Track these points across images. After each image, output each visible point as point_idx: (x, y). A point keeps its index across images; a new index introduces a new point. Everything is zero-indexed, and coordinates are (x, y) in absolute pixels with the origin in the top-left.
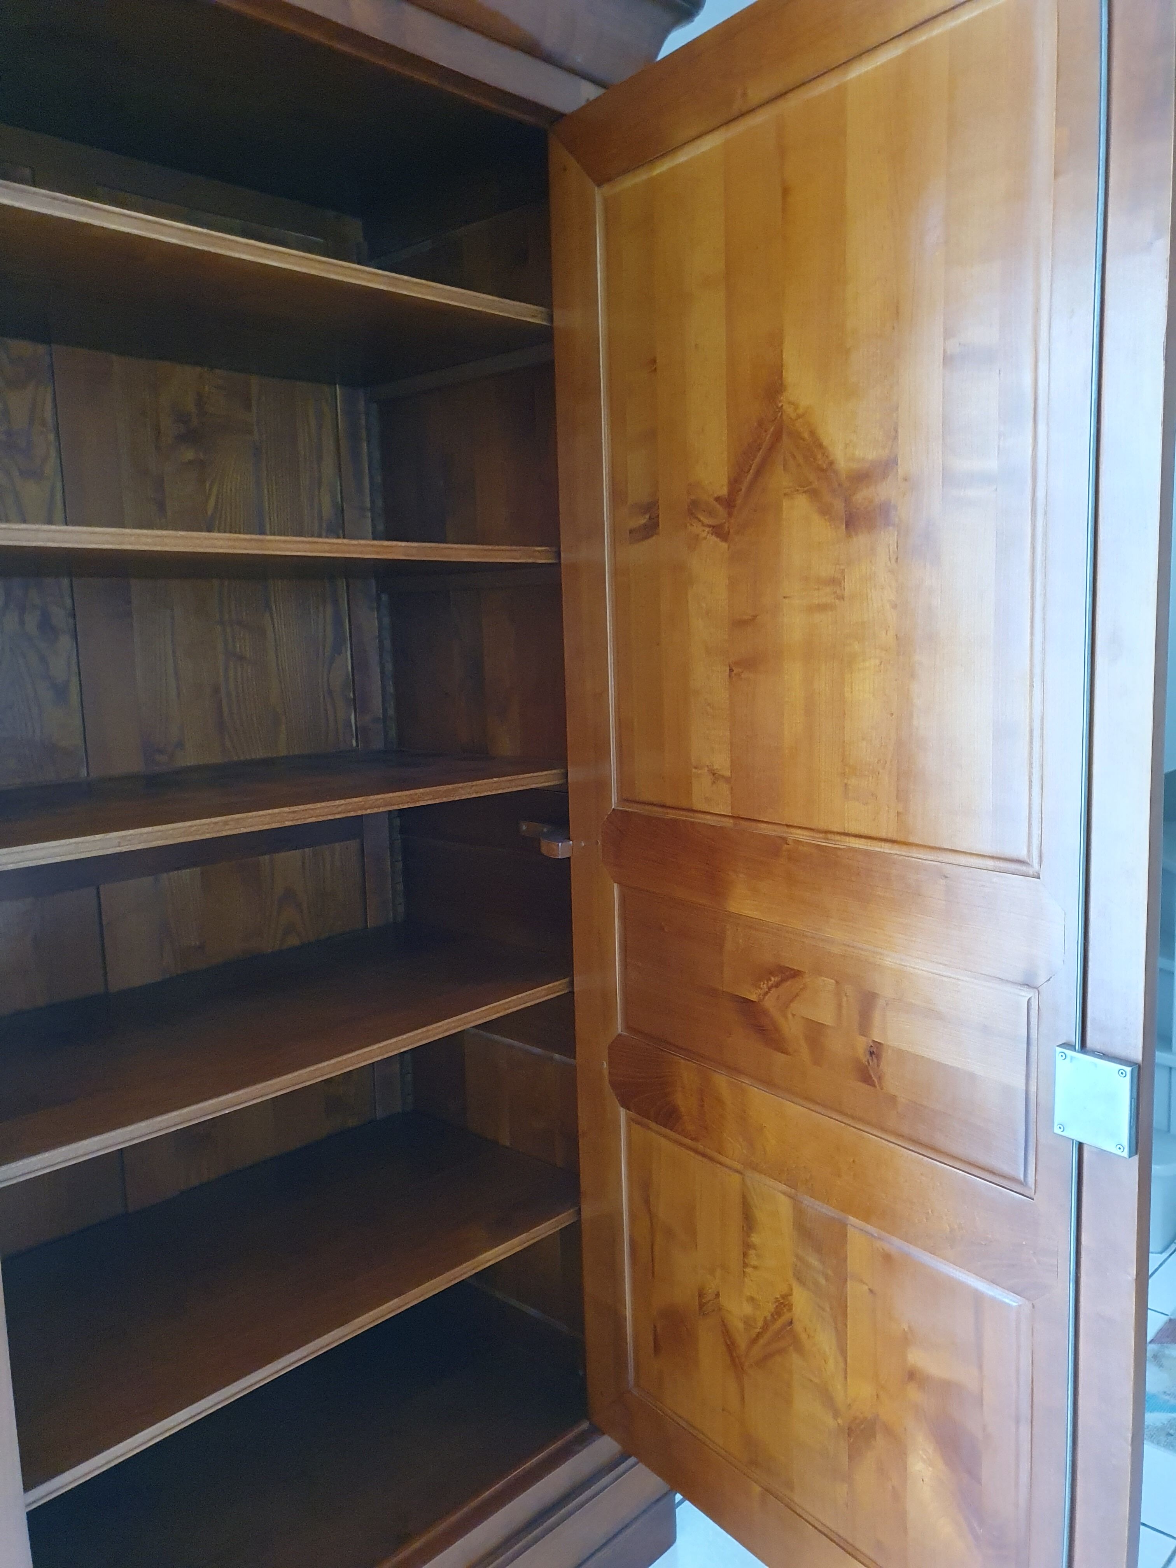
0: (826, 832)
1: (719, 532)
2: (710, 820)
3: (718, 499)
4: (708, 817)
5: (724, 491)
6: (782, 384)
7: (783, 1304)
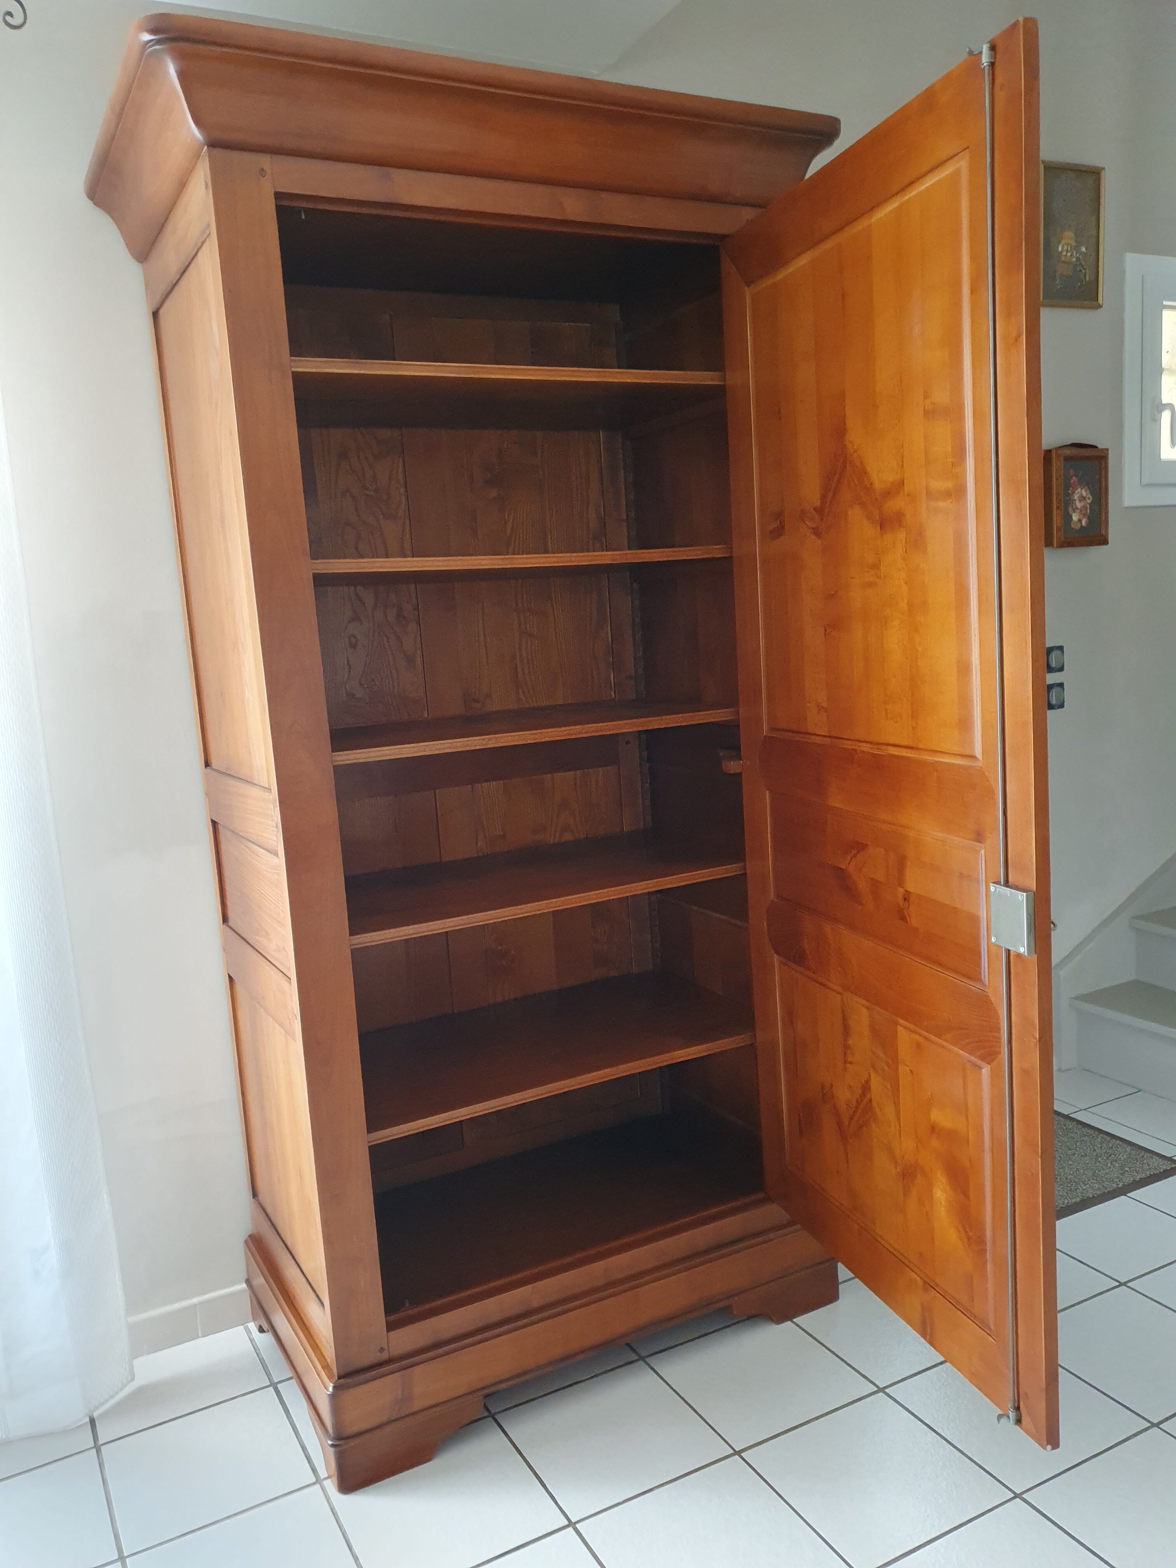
0: (878, 744)
1: (816, 532)
2: (818, 740)
3: (815, 509)
4: (817, 738)
5: (818, 504)
6: (845, 429)
7: (866, 1087)
